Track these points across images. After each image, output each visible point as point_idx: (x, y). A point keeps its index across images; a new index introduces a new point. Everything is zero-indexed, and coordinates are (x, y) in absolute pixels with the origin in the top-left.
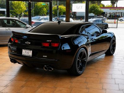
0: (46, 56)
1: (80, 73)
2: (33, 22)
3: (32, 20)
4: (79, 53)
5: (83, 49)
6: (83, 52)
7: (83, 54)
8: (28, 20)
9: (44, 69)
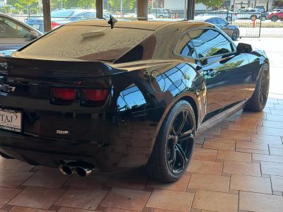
0: (66, 132)
1: (175, 177)
2: (55, 24)
3: (52, 20)
4: (174, 117)
5: (185, 102)
6: (185, 113)
7: (185, 118)
8: (42, 19)
9: (61, 170)
